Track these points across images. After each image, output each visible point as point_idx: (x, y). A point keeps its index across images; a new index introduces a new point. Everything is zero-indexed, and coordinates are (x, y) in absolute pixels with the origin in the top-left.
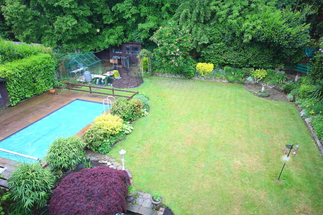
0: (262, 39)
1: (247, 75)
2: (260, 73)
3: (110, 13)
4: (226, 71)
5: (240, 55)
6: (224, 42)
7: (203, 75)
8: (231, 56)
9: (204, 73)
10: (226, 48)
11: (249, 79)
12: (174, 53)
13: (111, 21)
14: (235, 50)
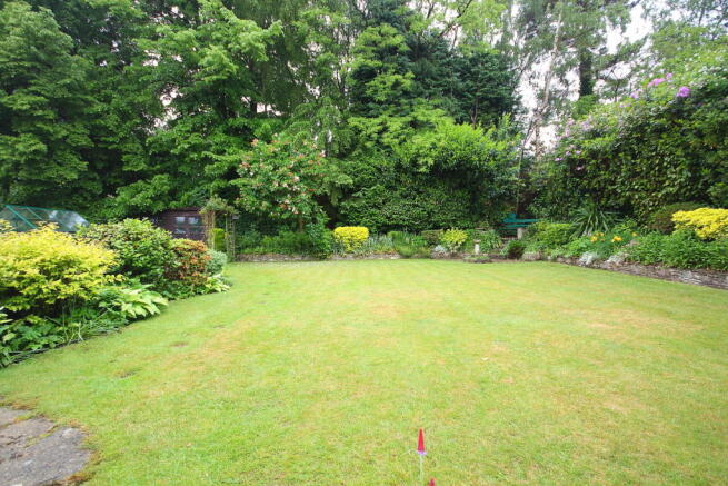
0: (452, 162)
1: (432, 243)
2: (456, 236)
3: (141, 150)
4: (394, 238)
5: (415, 206)
6: (382, 183)
7: (349, 248)
8: (397, 209)
9: (351, 245)
10: (387, 194)
11: (439, 248)
12: (289, 185)
13: (142, 166)
14: (404, 196)
